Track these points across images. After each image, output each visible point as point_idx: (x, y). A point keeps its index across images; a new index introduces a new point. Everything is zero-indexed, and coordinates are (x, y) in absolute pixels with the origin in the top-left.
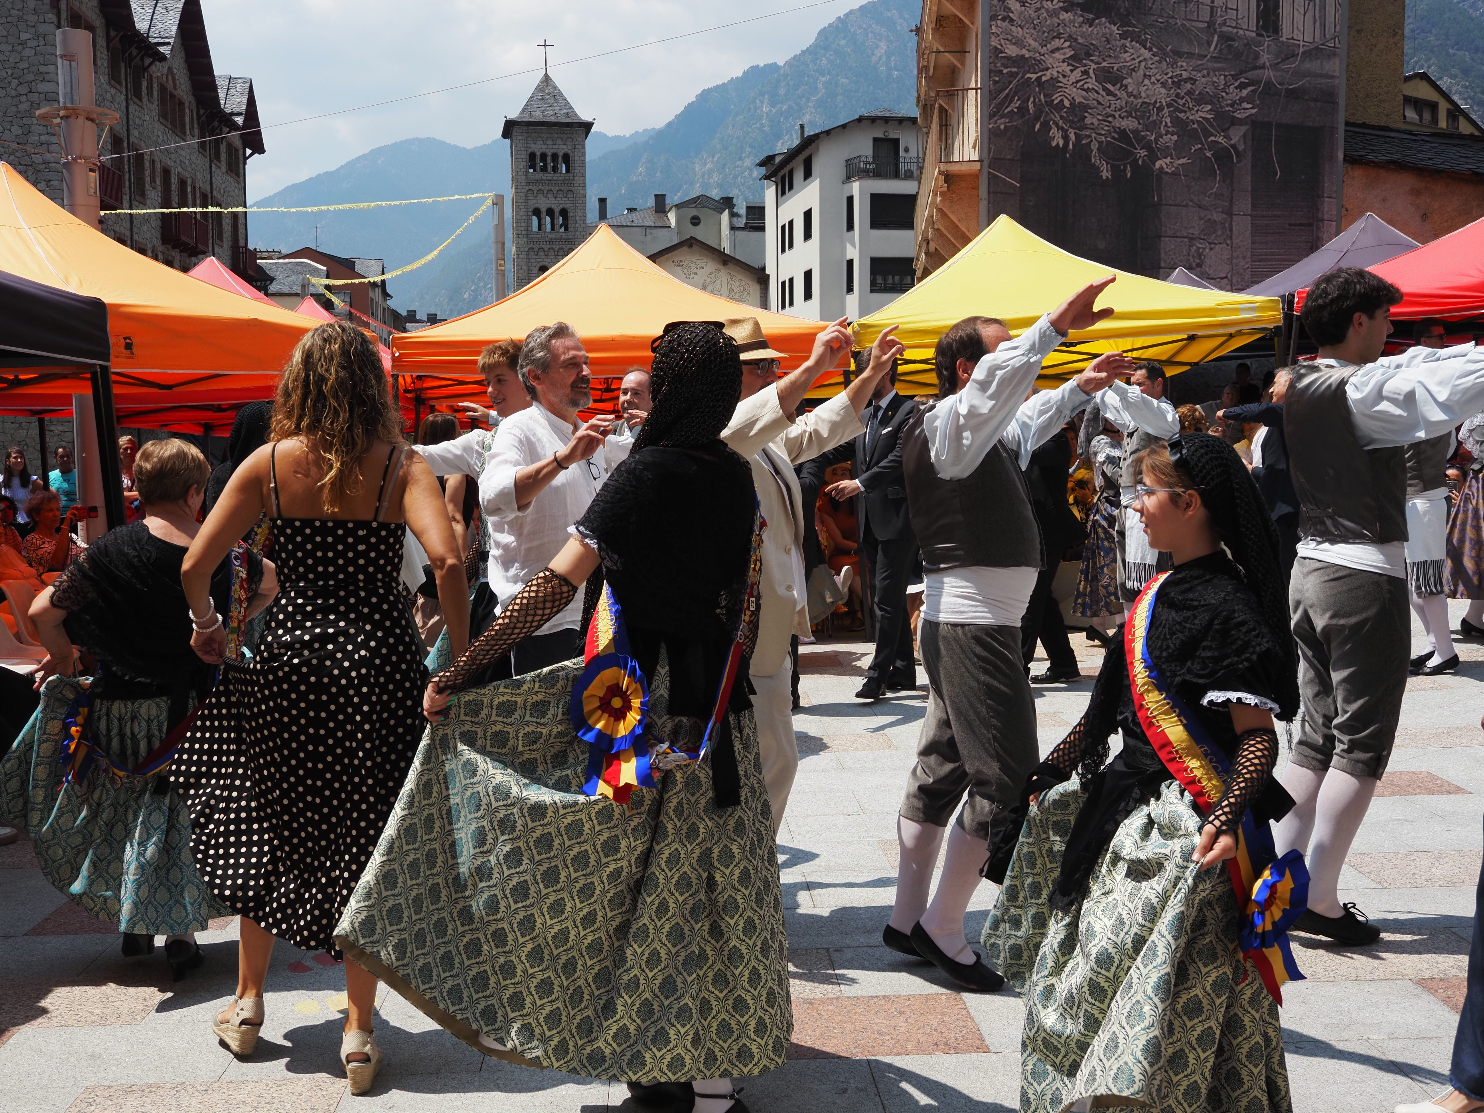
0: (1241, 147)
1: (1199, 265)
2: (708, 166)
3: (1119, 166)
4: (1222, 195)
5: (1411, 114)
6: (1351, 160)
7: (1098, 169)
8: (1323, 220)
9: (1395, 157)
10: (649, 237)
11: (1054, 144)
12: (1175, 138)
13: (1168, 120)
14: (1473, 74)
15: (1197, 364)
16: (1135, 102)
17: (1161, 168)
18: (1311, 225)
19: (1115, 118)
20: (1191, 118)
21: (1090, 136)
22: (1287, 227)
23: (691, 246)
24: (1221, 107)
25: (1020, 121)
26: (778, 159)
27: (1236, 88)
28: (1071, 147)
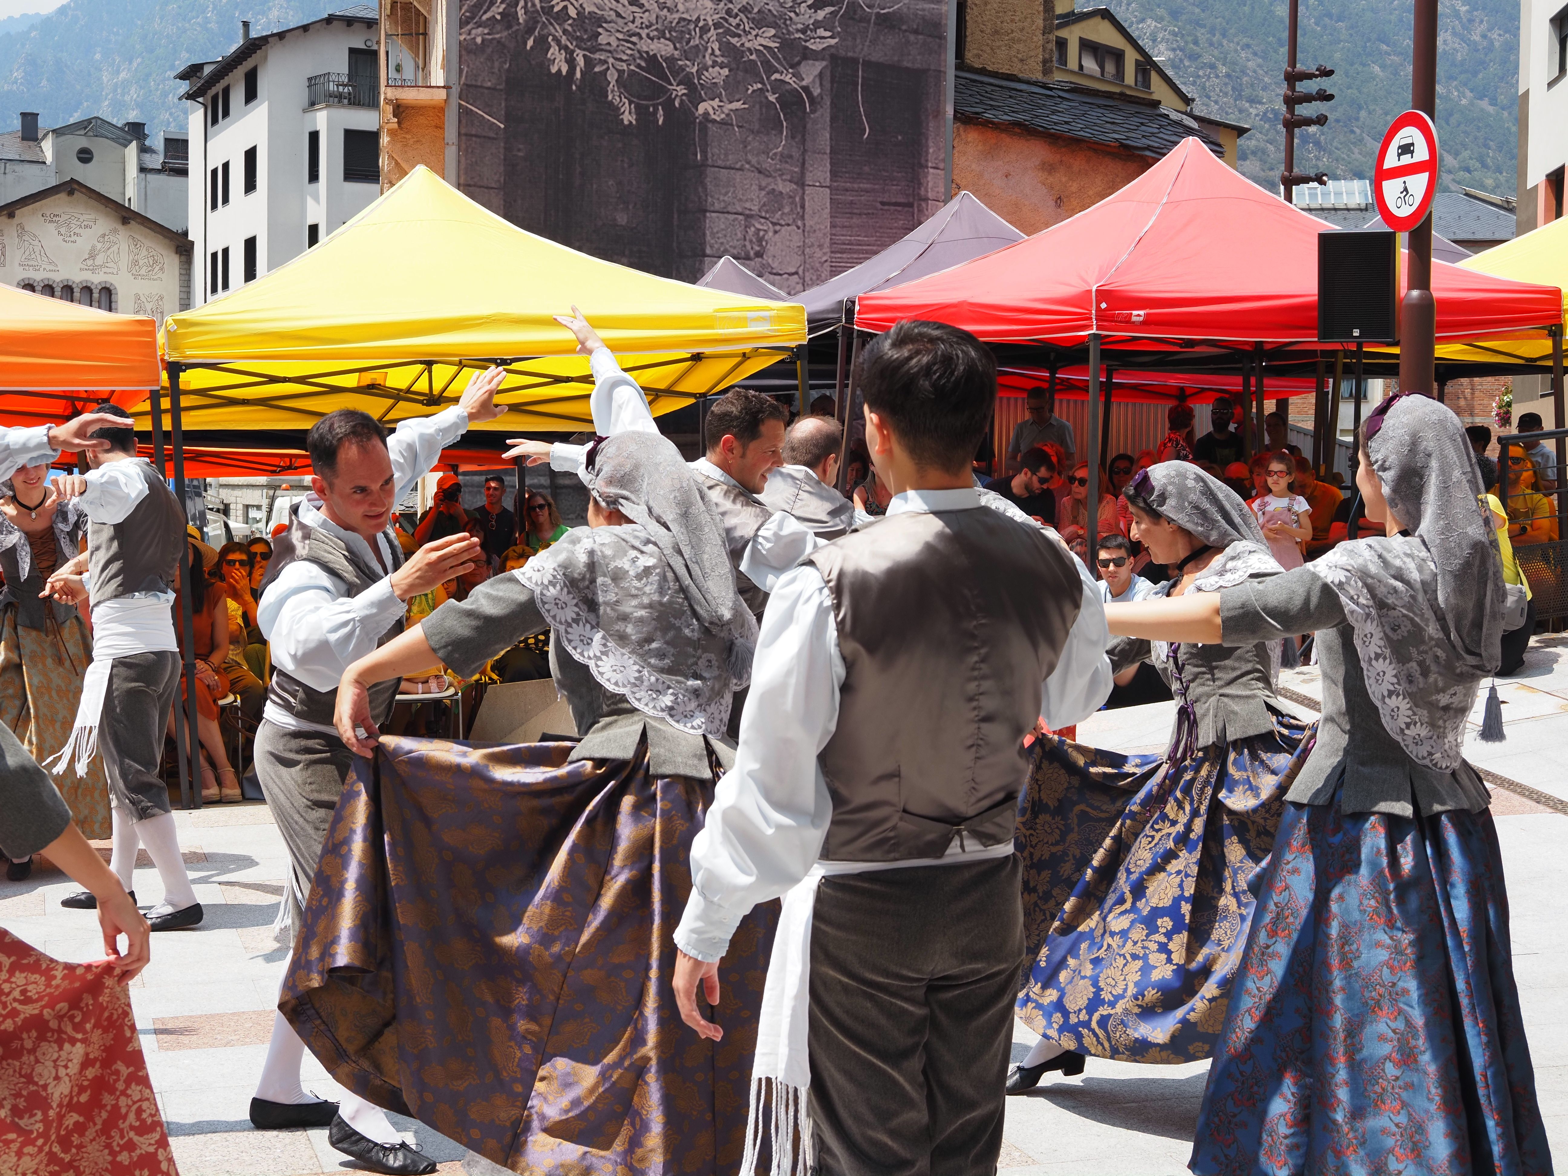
0: (816, 91)
1: (759, 255)
2: (123, 75)
3: (648, 107)
4: (791, 157)
5: (1090, 64)
6: (963, 118)
7: (616, 110)
8: (926, 199)
9: (1020, 117)
10: (10, 177)
11: (554, 70)
12: (725, 72)
13: (716, 46)
14: (1184, 17)
15: (703, 395)
16: (670, 17)
17: (706, 114)
18: (911, 205)
19: (641, 38)
20: (747, 45)
21: (605, 62)
22: (879, 206)
23: (71, 193)
24: (789, 33)
25: (505, 33)
26: (207, 70)
27: (809, 7)
28: (578, 75)
